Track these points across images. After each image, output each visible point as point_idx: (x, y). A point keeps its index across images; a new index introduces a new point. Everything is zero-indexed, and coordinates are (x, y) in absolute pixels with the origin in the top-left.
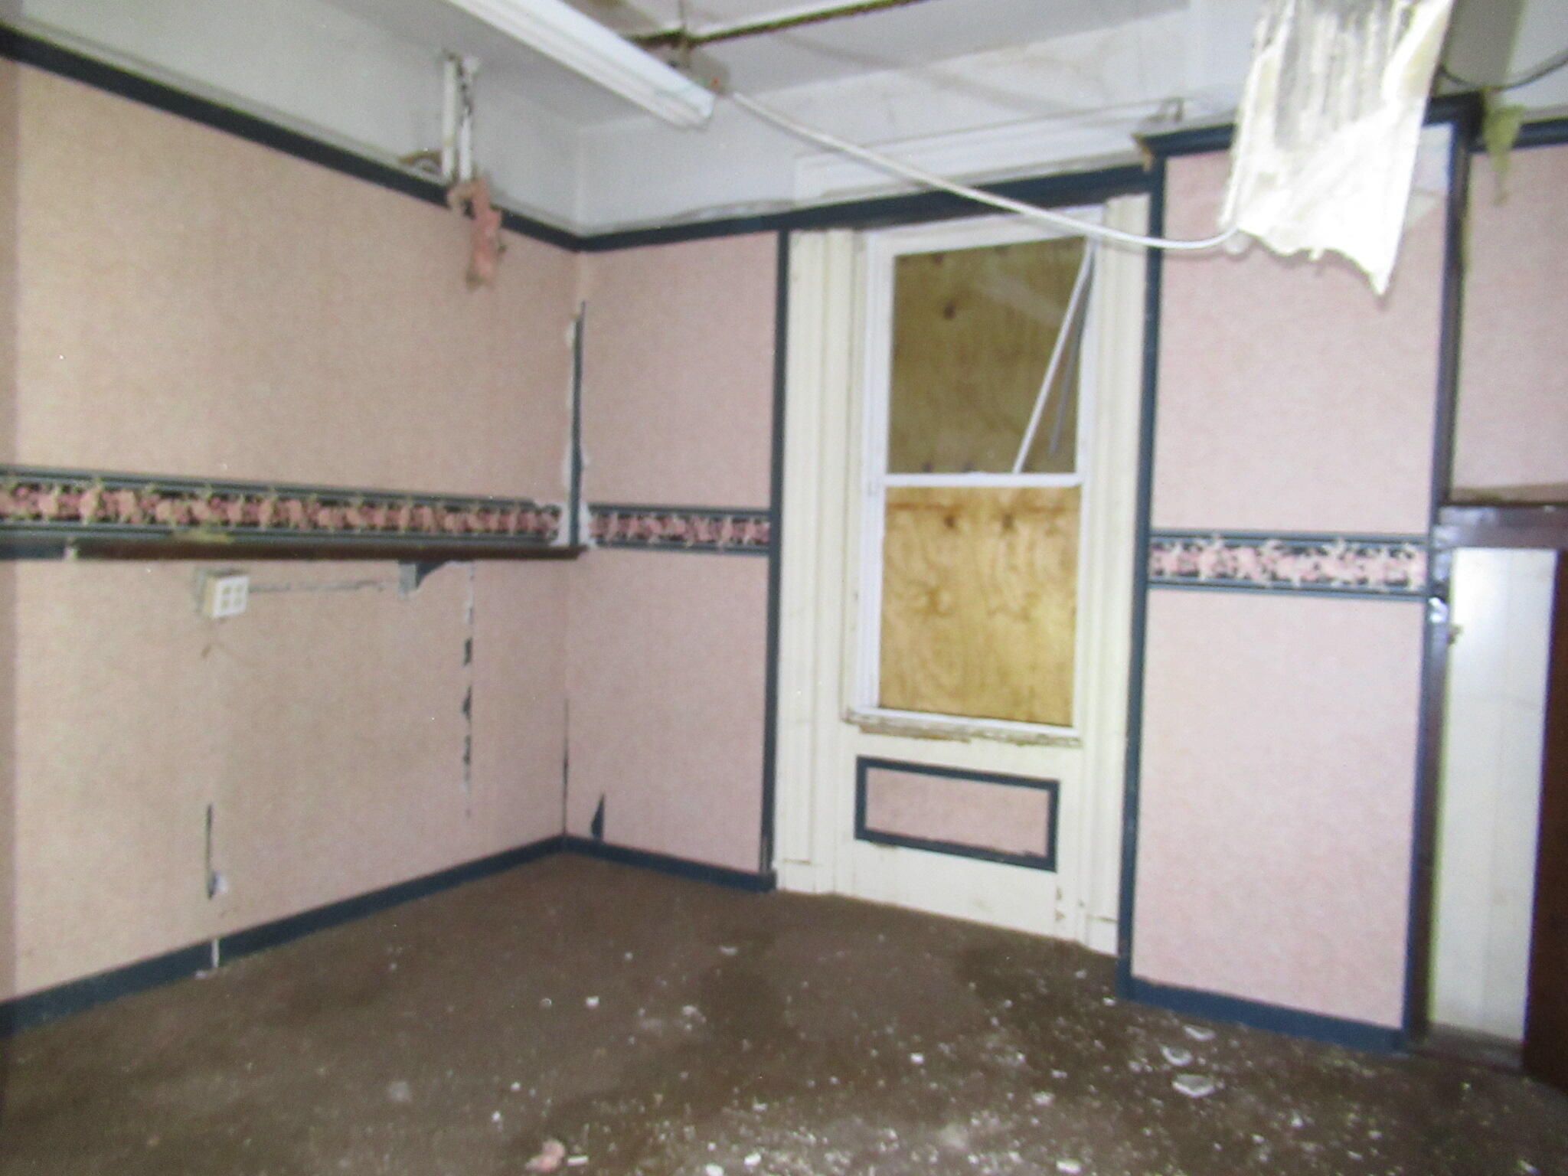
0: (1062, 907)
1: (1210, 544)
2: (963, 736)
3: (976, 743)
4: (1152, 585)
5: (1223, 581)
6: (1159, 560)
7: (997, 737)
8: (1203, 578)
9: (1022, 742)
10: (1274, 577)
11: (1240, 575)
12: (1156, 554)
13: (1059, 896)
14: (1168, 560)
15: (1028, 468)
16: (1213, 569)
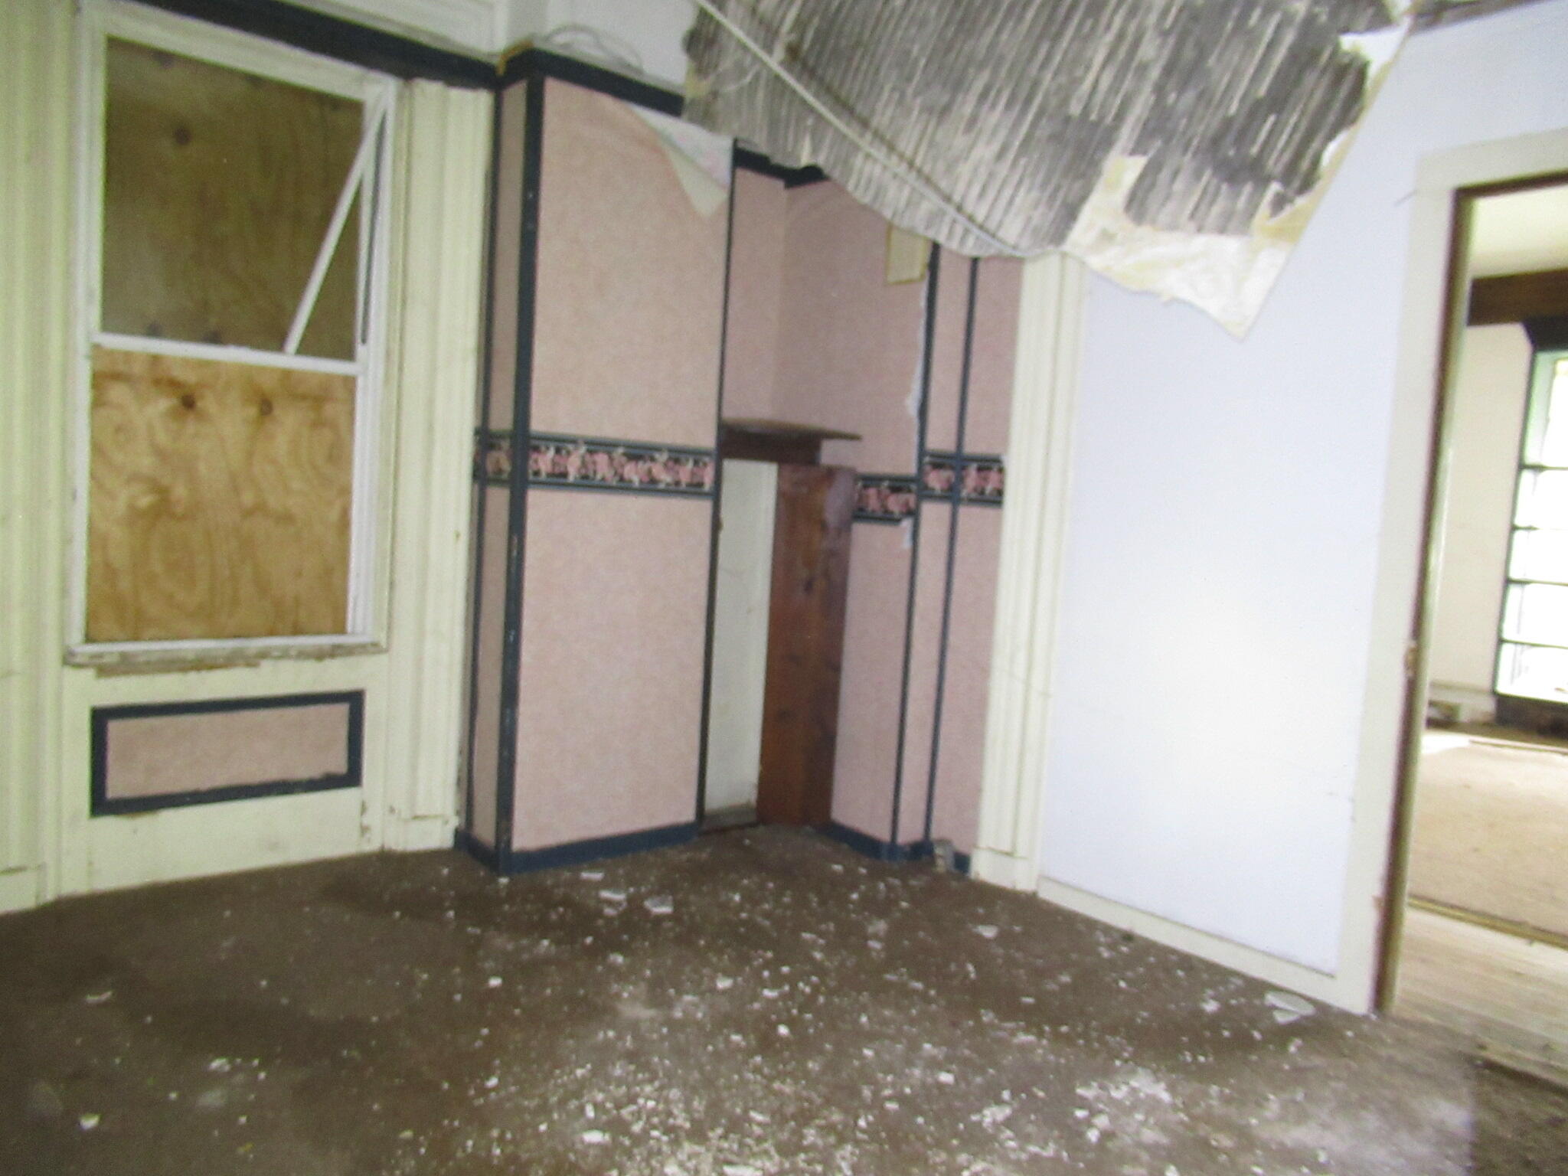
0: (366, 821)
1: (576, 449)
2: (252, 661)
3: (266, 666)
4: (532, 486)
5: (585, 482)
6: (536, 461)
7: (284, 654)
8: (571, 479)
9: (320, 655)
10: (622, 479)
11: (599, 476)
12: (534, 456)
13: (364, 809)
14: (544, 462)
15: (304, 349)
16: (579, 470)
